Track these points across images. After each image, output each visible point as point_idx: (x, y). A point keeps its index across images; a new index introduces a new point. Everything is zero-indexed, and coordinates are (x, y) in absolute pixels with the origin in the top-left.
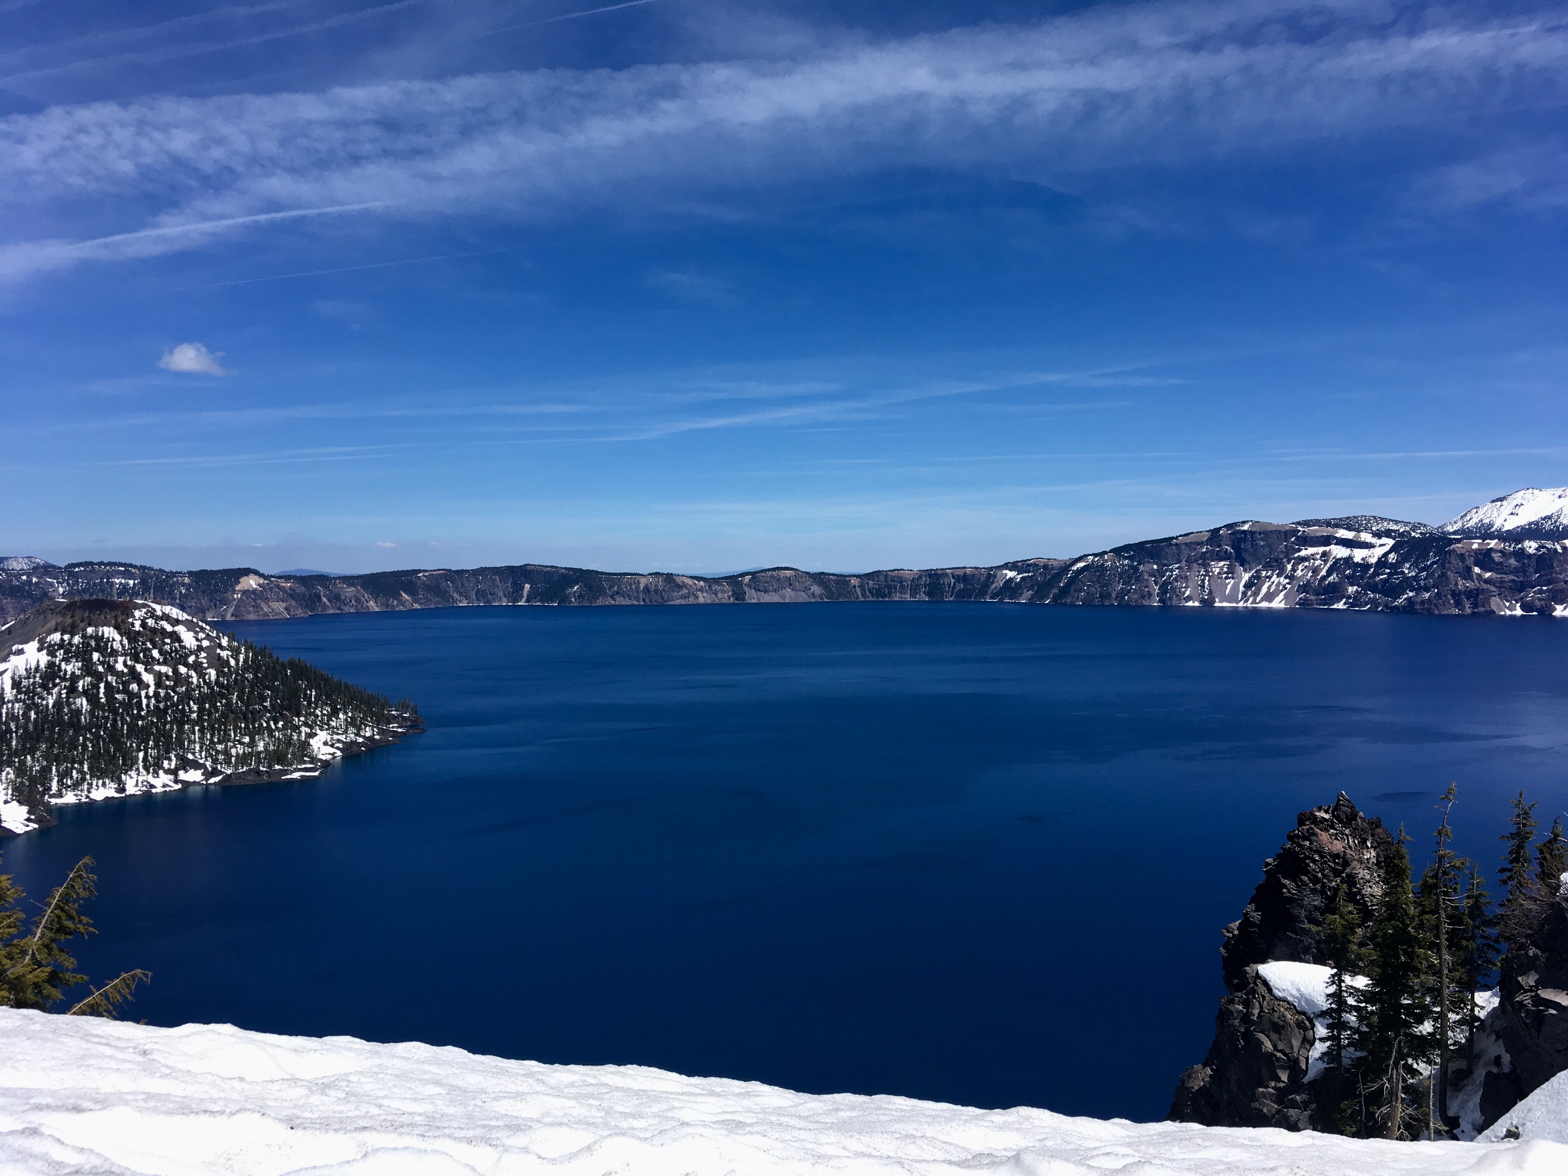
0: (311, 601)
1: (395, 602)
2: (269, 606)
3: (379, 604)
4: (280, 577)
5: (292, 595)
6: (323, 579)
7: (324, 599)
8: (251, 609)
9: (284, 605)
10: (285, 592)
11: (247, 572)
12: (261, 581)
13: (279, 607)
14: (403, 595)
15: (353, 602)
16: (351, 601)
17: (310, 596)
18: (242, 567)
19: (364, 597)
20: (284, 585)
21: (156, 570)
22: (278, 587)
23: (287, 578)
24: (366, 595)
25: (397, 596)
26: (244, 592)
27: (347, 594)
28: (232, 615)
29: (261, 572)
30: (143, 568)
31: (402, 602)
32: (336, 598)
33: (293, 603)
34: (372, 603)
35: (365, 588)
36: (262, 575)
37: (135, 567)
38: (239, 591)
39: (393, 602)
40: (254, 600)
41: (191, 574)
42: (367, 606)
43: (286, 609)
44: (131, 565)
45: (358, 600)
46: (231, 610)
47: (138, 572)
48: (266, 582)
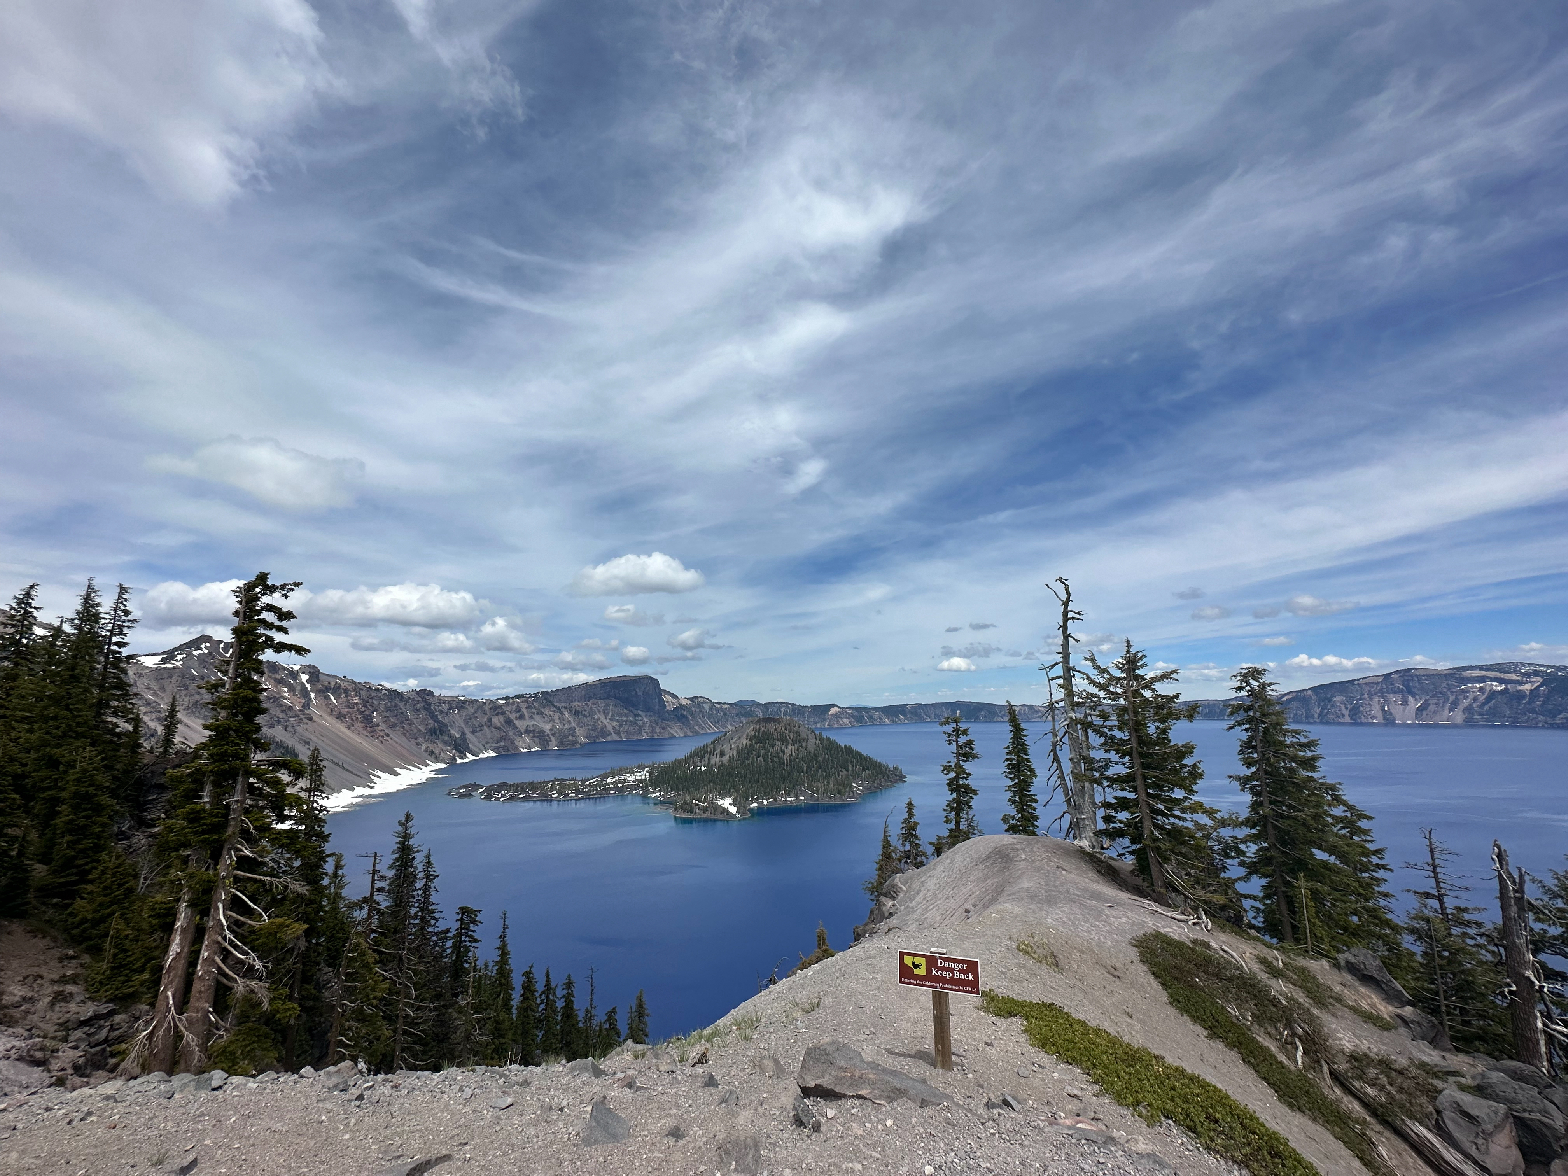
0: (860, 718)
3: (889, 720)
4: (847, 708)
11: (833, 706)
12: (839, 710)
13: (846, 721)
16: (876, 718)
22: (845, 712)
24: (883, 716)
28: (828, 725)
36: (839, 707)
38: (830, 714)
39: (895, 719)
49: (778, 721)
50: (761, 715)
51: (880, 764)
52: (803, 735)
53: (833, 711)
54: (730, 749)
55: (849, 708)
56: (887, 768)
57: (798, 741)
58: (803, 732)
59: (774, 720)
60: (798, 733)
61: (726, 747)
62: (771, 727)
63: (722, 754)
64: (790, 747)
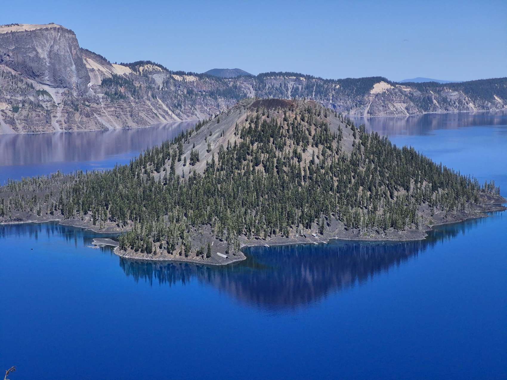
0: (426, 103)
1: (490, 104)
2: (394, 106)
3: (477, 105)
4: (402, 84)
5: (411, 98)
6: (434, 85)
7: (435, 101)
8: (381, 108)
9: (405, 105)
10: (406, 95)
11: (379, 80)
12: (389, 86)
13: (401, 106)
14: (496, 98)
15: (457, 103)
16: (455, 103)
17: (424, 99)
18: (375, 76)
19: (465, 100)
20: (405, 90)
21: (317, 78)
22: (401, 91)
23: (407, 84)
24: (467, 98)
25: (491, 99)
26: (377, 95)
27: (453, 98)
28: (368, 113)
29: (389, 80)
30: (308, 77)
31: (495, 104)
32: (444, 101)
33: (412, 104)
34: (471, 105)
35: (466, 92)
36: (389, 82)
37: (303, 76)
38: (373, 94)
39: (487, 104)
40: (384, 101)
41: (340, 81)
42: (467, 107)
43: (407, 109)
44: (301, 75)
45: (460, 102)
46: (367, 109)
47: (304, 80)
48: (392, 87)
49: (290, 106)
51: (463, 179)
54: (208, 151)
57: (324, 139)
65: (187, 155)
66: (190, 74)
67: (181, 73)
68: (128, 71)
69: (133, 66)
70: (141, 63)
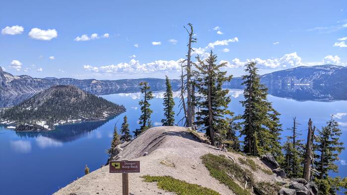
2: (98, 86)
5: (102, 84)
7: (109, 85)
8: (94, 87)
13: (100, 86)
15: (114, 85)
17: (106, 84)
18: (93, 79)
19: (116, 85)
21: (76, 79)
22: (100, 83)
25: (123, 84)
26: (93, 84)
28: (91, 88)
29: (96, 80)
31: (124, 86)
34: (118, 86)
35: (117, 83)
39: (122, 86)
40: (95, 85)
41: (83, 80)
43: (102, 87)
47: (73, 80)
48: (97, 82)
49: (67, 87)
50: (58, 84)
51: (115, 104)
52: (79, 93)
53: (94, 82)
54: (43, 100)
55: (102, 81)
56: (118, 106)
57: (77, 95)
58: (79, 91)
59: (65, 86)
60: (77, 92)
61: (41, 99)
62: (63, 90)
63: (39, 102)
64: (73, 98)
65: (36, 101)
66: (39, 79)
67: (36, 78)
68: (19, 78)
69: (20, 76)
70: (23, 76)
